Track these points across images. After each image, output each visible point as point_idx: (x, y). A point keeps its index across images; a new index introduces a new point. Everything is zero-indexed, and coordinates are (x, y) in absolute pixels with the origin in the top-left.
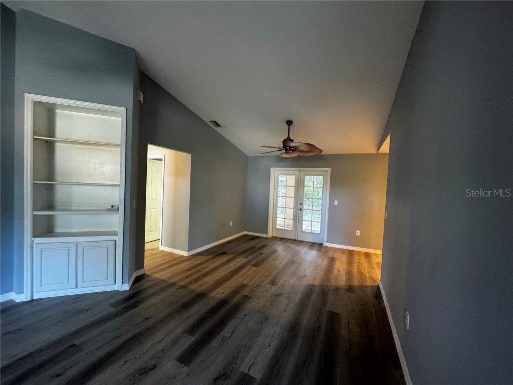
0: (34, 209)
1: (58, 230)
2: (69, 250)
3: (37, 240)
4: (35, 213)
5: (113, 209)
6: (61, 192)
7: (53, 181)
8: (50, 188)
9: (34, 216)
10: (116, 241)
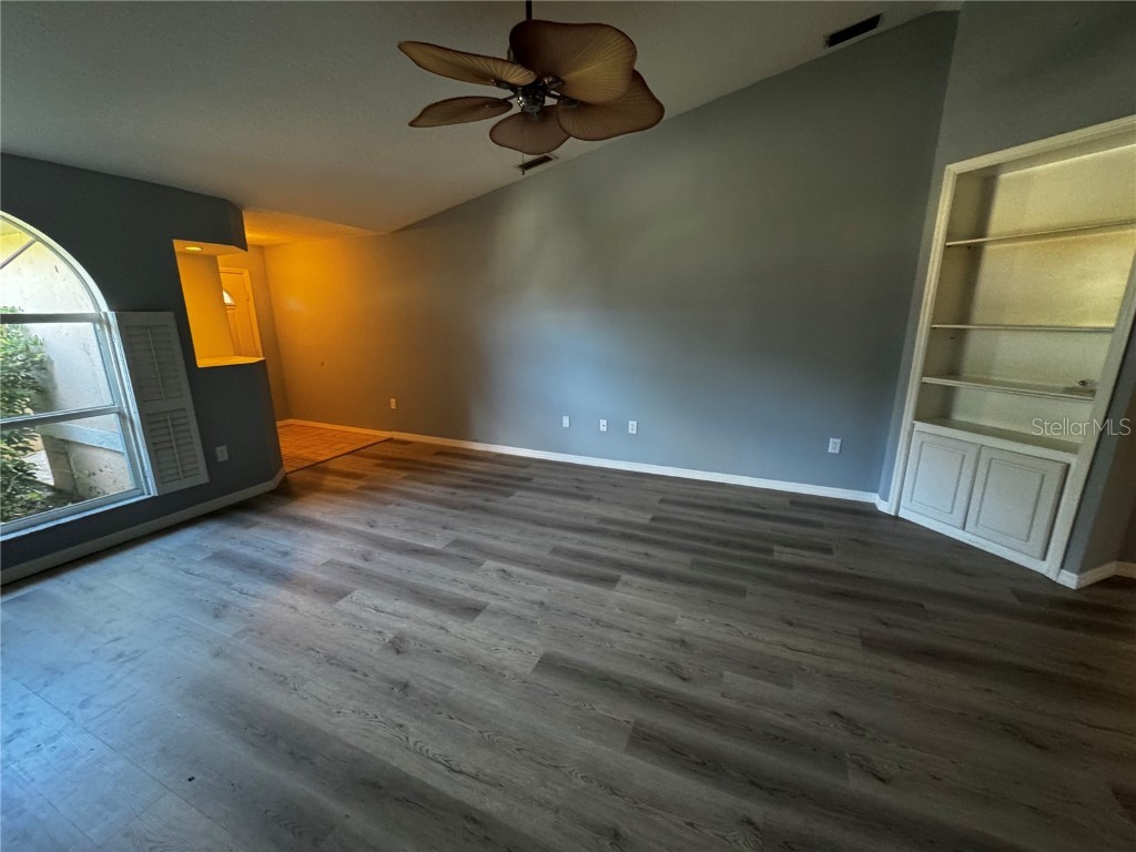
0: (924, 374)
1: (958, 417)
2: (964, 456)
3: (919, 425)
4: (926, 379)
5: (1085, 389)
6: (976, 344)
7: (967, 323)
8: (959, 338)
9: (923, 385)
10: (1068, 466)
